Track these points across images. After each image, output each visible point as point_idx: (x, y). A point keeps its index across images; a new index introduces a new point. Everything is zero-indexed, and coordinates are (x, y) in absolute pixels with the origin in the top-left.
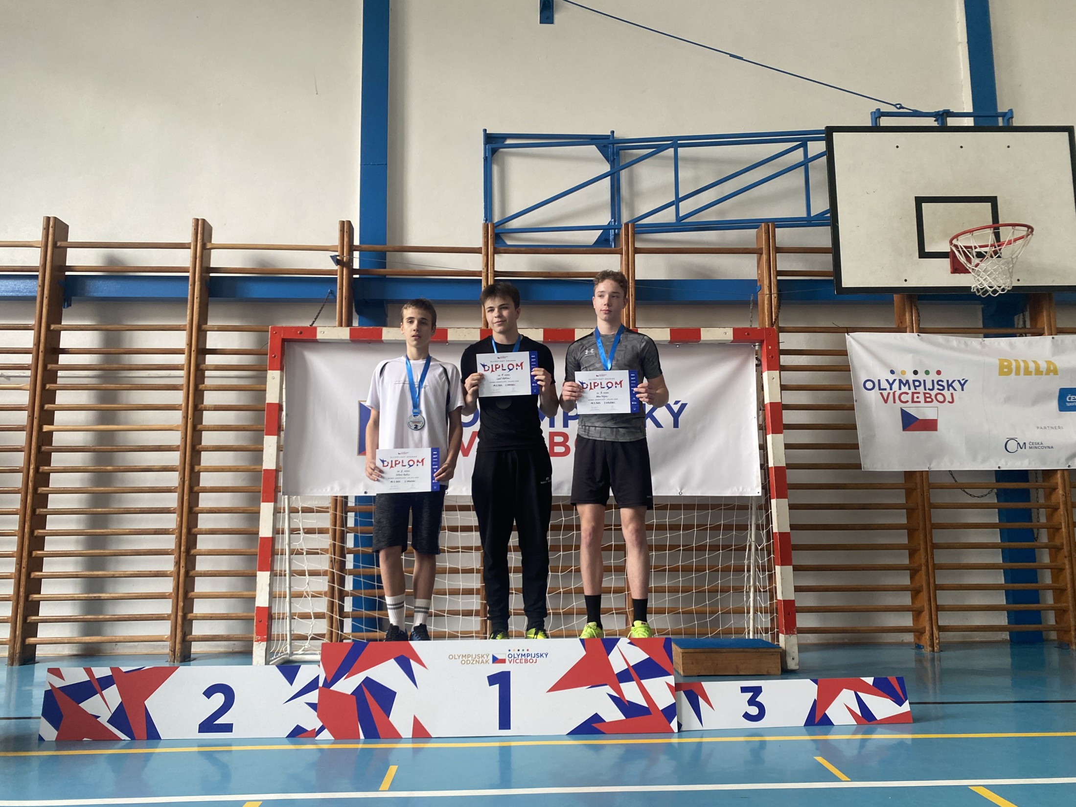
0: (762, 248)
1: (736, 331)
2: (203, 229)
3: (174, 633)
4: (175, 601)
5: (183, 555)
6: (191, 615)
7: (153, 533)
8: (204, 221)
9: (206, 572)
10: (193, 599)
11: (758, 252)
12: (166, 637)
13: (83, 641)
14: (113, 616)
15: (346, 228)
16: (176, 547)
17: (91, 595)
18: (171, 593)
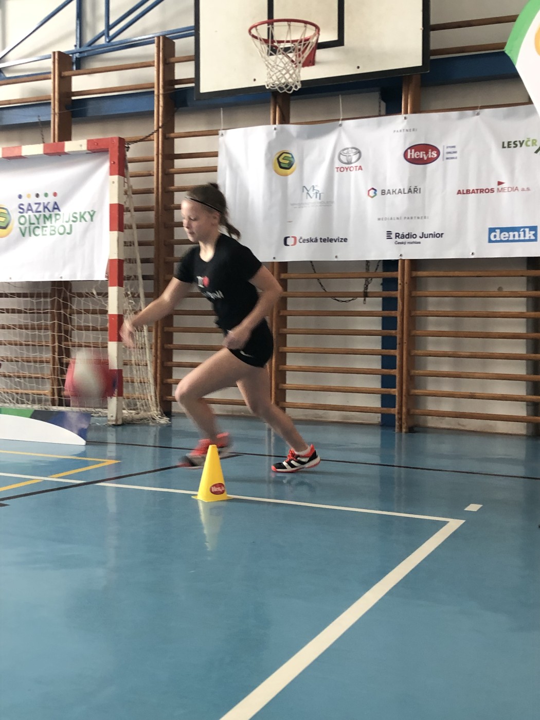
1: (90, 142)
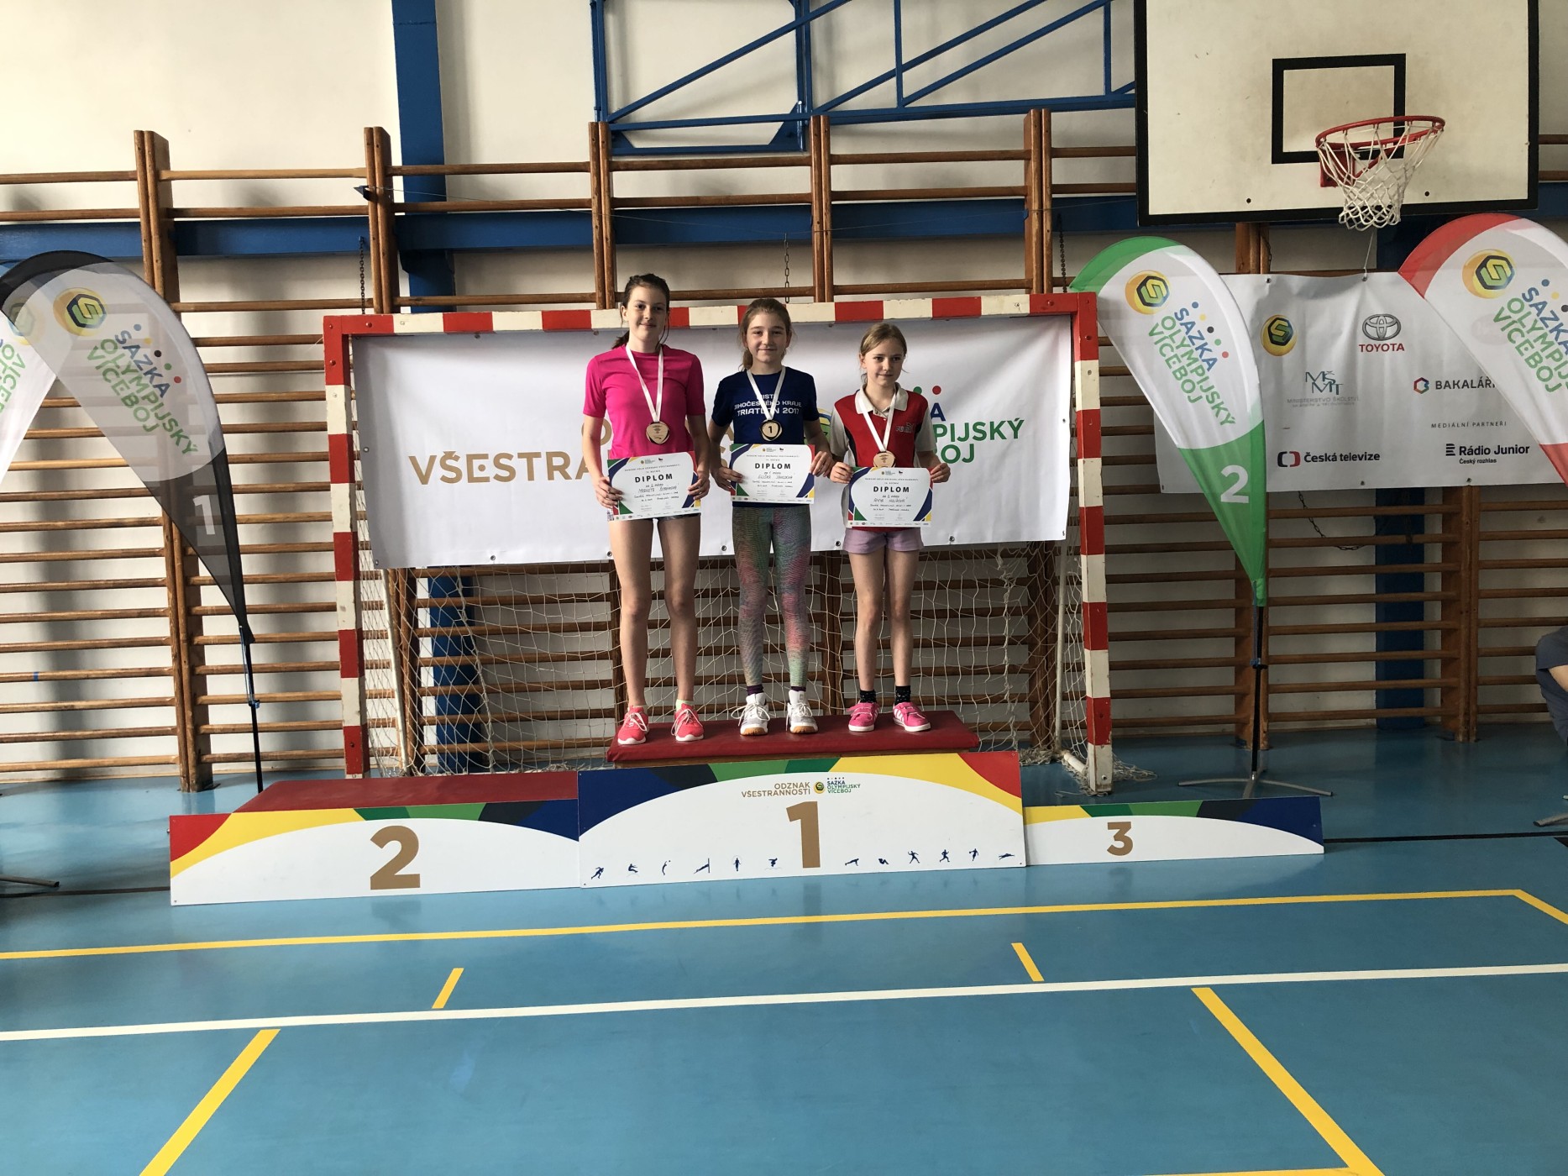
0: (1029, 152)
2: (153, 149)
3: (183, 752)
4: (180, 709)
5: (184, 646)
6: (205, 727)
7: (136, 615)
8: (152, 134)
9: (219, 668)
10: (206, 706)
11: (1022, 156)
12: (174, 757)
13: (58, 767)
14: (95, 732)
15: (377, 139)
16: (171, 634)
17: (59, 704)
18: (173, 699)
